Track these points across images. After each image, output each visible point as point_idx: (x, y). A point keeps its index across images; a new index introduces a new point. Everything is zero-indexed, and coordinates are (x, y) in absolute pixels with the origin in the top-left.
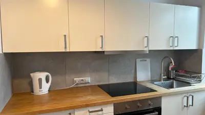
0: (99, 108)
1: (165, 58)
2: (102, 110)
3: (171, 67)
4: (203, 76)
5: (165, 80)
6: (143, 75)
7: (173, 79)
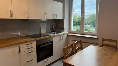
0: (31, 43)
1: (52, 23)
2: (32, 43)
3: (54, 27)
4: (65, 29)
5: (52, 32)
6: (43, 31)
7: (55, 32)
